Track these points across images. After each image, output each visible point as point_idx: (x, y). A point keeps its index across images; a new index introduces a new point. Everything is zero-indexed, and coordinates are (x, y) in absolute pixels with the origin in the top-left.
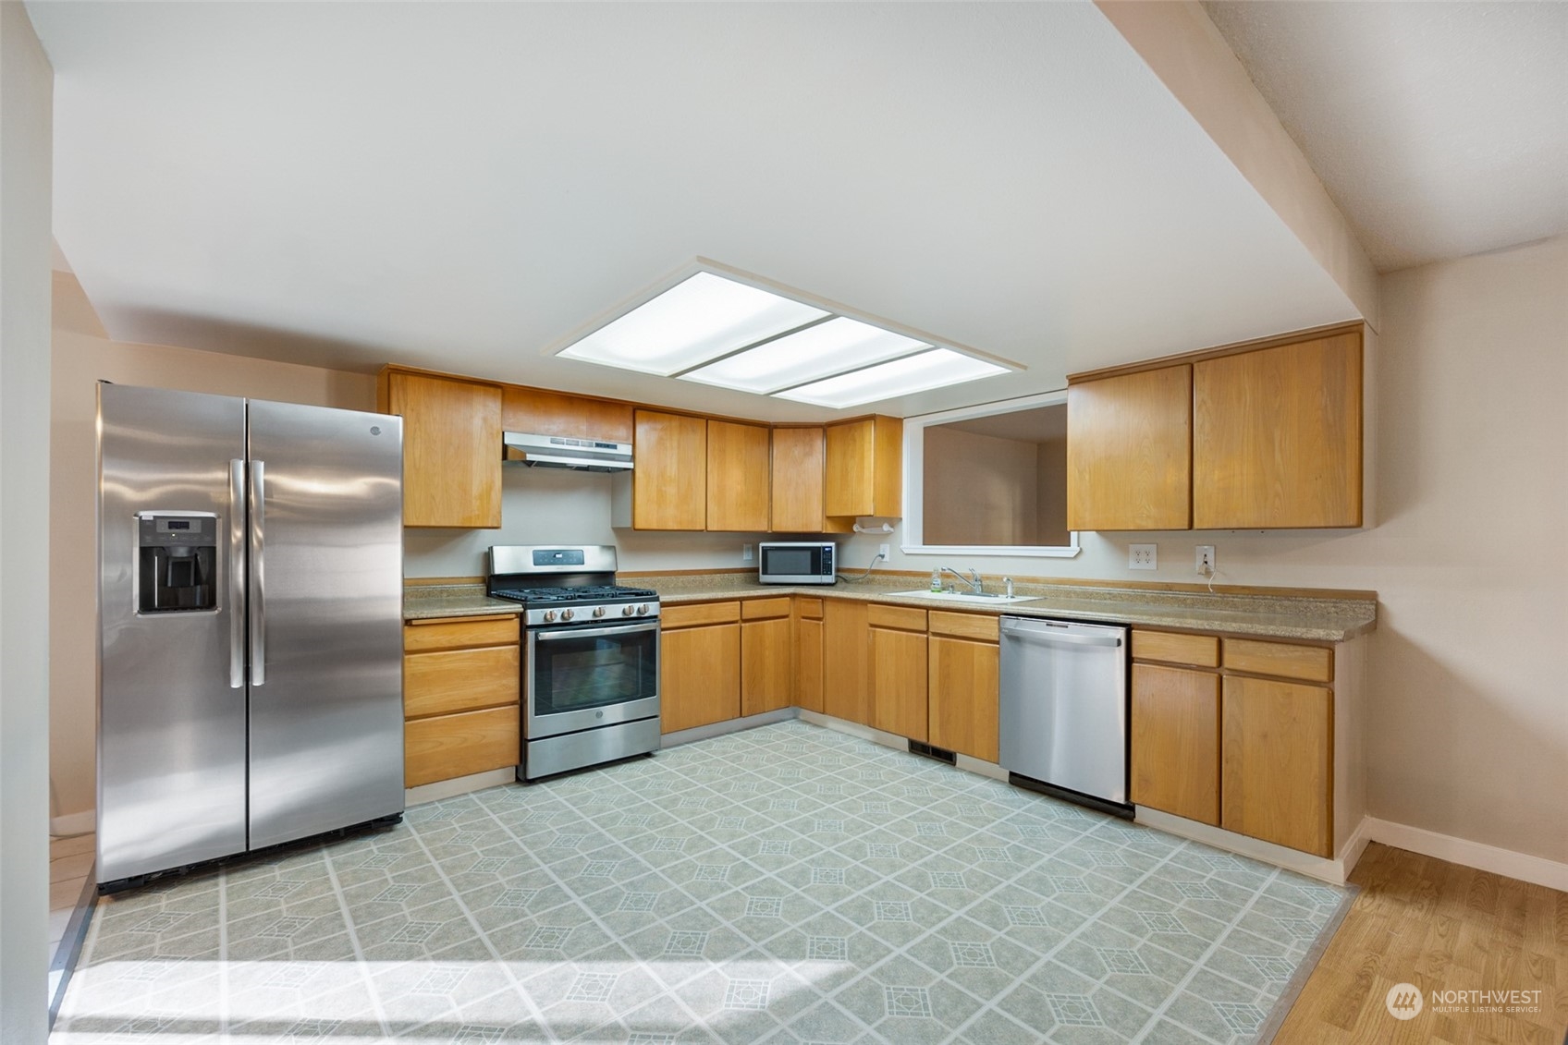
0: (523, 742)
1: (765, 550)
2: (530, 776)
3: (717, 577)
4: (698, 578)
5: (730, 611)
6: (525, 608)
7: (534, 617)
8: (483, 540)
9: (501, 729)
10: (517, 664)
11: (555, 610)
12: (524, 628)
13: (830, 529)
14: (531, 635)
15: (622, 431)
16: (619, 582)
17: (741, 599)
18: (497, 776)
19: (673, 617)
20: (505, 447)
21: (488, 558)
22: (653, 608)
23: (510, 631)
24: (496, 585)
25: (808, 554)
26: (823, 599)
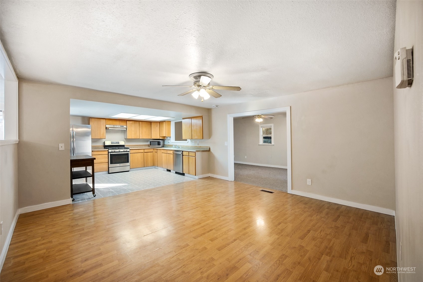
0: (109, 168)
1: (150, 142)
2: (110, 172)
3: (143, 146)
4: (140, 146)
5: (142, 151)
6: (109, 150)
7: (110, 151)
8: (104, 140)
9: (106, 166)
10: (108, 157)
11: (113, 150)
12: (108, 152)
13: (161, 138)
14: (109, 153)
15: (125, 124)
16: (125, 147)
17: (144, 149)
18: (105, 172)
19: (132, 151)
20: (106, 127)
21: (104, 143)
22: (128, 150)
23: (107, 153)
24: (105, 147)
25: (157, 142)
26: (157, 149)
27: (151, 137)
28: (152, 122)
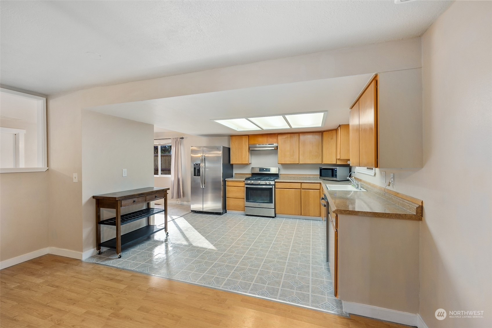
27: (322, 161)
28: (324, 131)
